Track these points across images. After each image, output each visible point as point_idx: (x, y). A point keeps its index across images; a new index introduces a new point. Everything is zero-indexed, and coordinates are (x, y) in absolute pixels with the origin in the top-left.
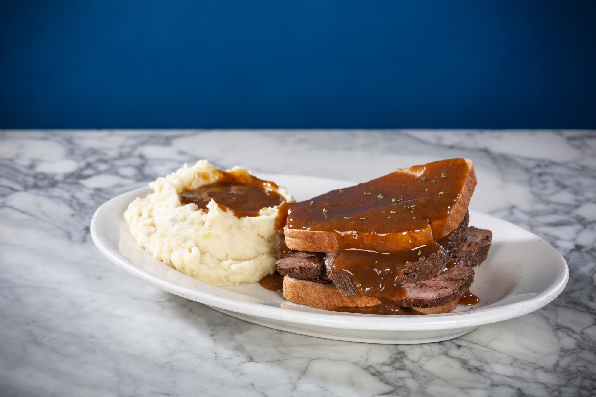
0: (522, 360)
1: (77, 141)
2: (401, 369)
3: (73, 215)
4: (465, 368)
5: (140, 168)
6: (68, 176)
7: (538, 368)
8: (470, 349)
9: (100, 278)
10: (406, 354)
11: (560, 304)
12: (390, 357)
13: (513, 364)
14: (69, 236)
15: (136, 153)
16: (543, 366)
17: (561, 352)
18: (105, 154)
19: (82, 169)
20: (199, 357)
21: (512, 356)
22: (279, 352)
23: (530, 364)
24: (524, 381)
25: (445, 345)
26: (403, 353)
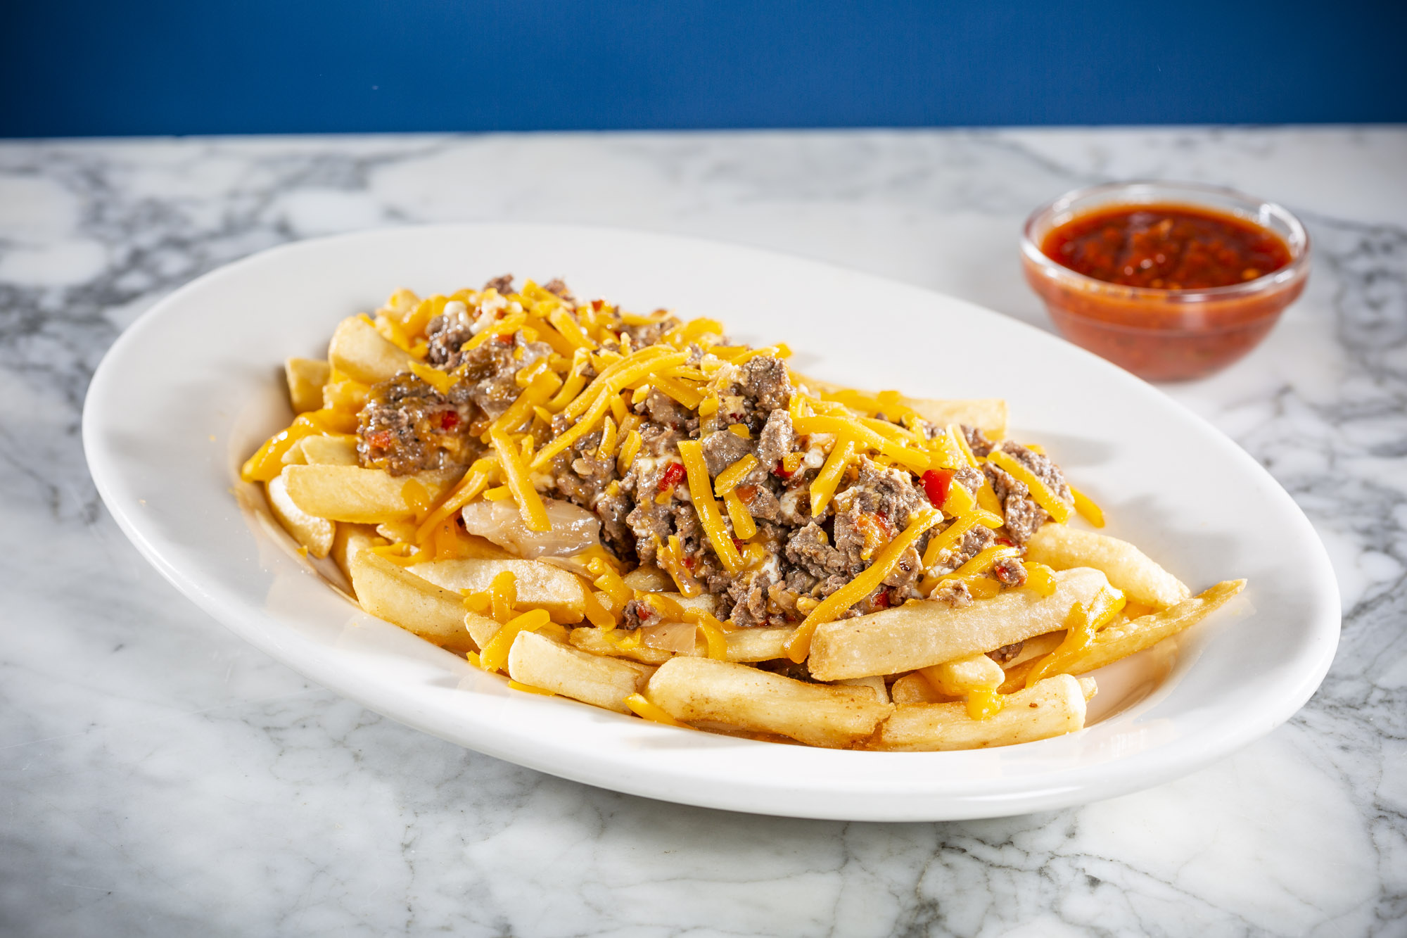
1: (115, 178)
6: (78, 294)
8: (1124, 892)
9: (119, 647)
10: (942, 909)
11: (1391, 731)
12: (897, 922)
14: (54, 501)
15: (270, 215)
17: (1382, 901)
18: (186, 221)
19: (117, 272)
20: (360, 925)
21: (1240, 916)
22: (588, 904)
25: (1055, 879)
26: (933, 905)
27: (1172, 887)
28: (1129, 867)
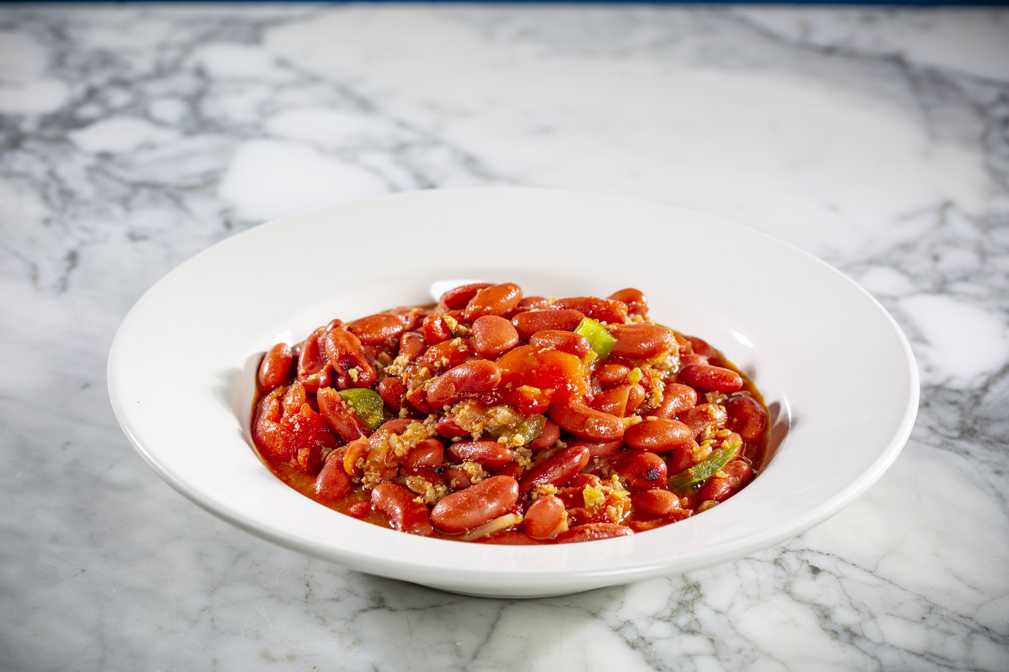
0: (946, 609)
1: (74, 33)
2: (690, 631)
3: (47, 222)
4: (824, 629)
5: (194, 100)
6: (48, 120)
7: (977, 632)
8: (838, 578)
10: (703, 590)
12: (670, 599)
13: (926, 618)
14: (34, 275)
15: (190, 63)
16: (987, 627)
18: (127, 67)
19: (77, 104)
20: (271, 596)
21: (924, 598)
23: (962, 620)
24: (946, 666)
25: (786, 568)
26: (696, 587)
27: (874, 575)
28: (841, 559)
